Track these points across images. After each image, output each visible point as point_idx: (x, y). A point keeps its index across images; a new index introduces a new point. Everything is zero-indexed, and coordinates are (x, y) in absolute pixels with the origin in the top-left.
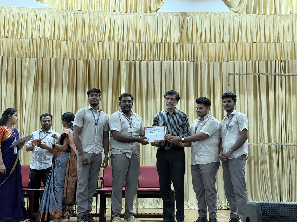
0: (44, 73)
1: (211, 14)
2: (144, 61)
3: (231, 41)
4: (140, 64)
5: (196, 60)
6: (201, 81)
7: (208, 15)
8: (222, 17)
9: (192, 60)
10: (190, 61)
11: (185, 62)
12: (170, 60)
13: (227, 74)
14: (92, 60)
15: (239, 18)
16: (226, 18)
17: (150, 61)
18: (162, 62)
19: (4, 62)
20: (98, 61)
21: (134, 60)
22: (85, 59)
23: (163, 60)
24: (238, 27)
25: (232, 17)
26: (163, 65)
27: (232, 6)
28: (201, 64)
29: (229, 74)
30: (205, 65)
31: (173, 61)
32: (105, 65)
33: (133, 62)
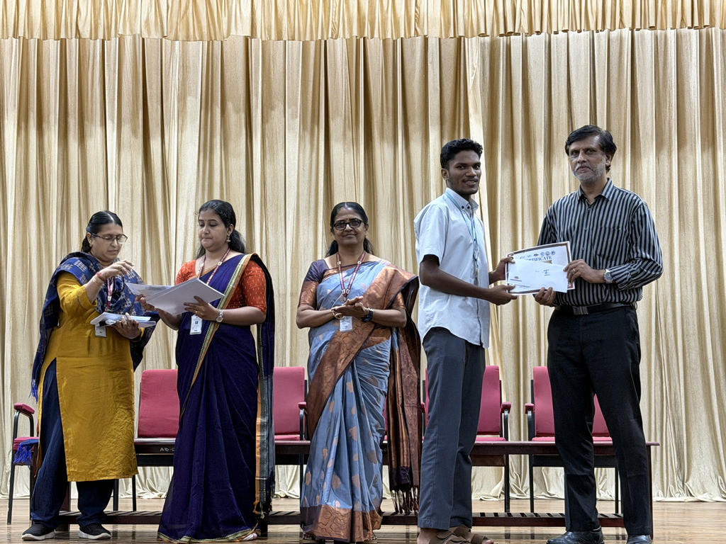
0: (227, 87)
2: (538, 33)
4: (525, 46)
5: (707, 22)
9: (696, 24)
10: (689, 28)
11: (671, 34)
12: (622, 25)
14: (372, 37)
17: (556, 33)
18: (595, 34)
19: (109, 55)
20: (391, 42)
21: (508, 34)
22: (351, 37)
23: (599, 28)
26: (599, 42)
31: (632, 30)
32: (413, 52)
33: (503, 40)
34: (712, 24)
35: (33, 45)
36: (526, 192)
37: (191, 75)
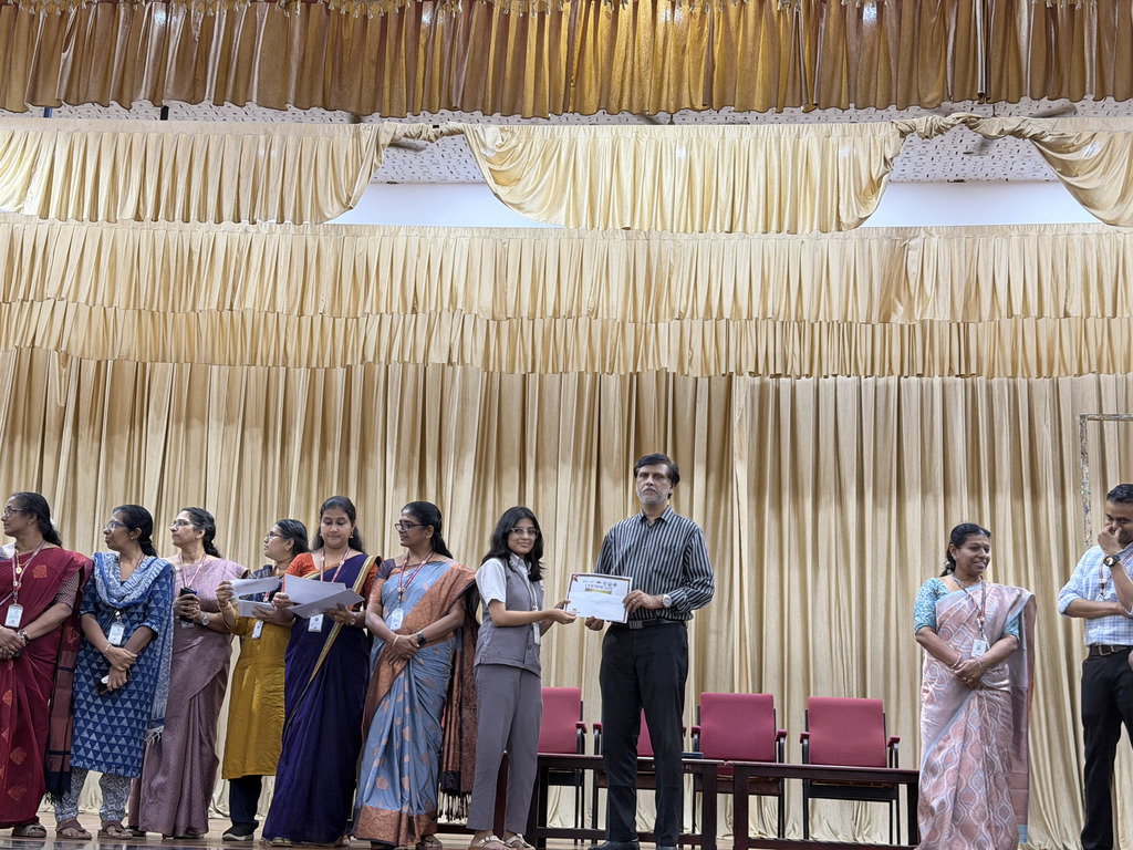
0: (504, 419)
1: (1024, 231)
2: (807, 376)
3: (1093, 313)
4: (793, 390)
5: (973, 371)
6: (989, 442)
7: (1015, 235)
8: (1060, 238)
9: (963, 372)
10: (957, 376)
11: (937, 380)
12: (891, 373)
13: (1078, 418)
15: (1117, 240)
16: (1075, 240)
17: (826, 377)
18: (863, 380)
21: (777, 376)
22: (625, 373)
23: (868, 374)
24: (1114, 271)
25: (1093, 240)
26: (866, 389)
27: (1096, 204)
28: (989, 388)
29: (1083, 417)
30: (1003, 390)
31: (899, 377)
32: (685, 391)
33: (772, 382)
34: (979, 374)
35: (320, 374)
36: (792, 531)
37: (470, 407)
